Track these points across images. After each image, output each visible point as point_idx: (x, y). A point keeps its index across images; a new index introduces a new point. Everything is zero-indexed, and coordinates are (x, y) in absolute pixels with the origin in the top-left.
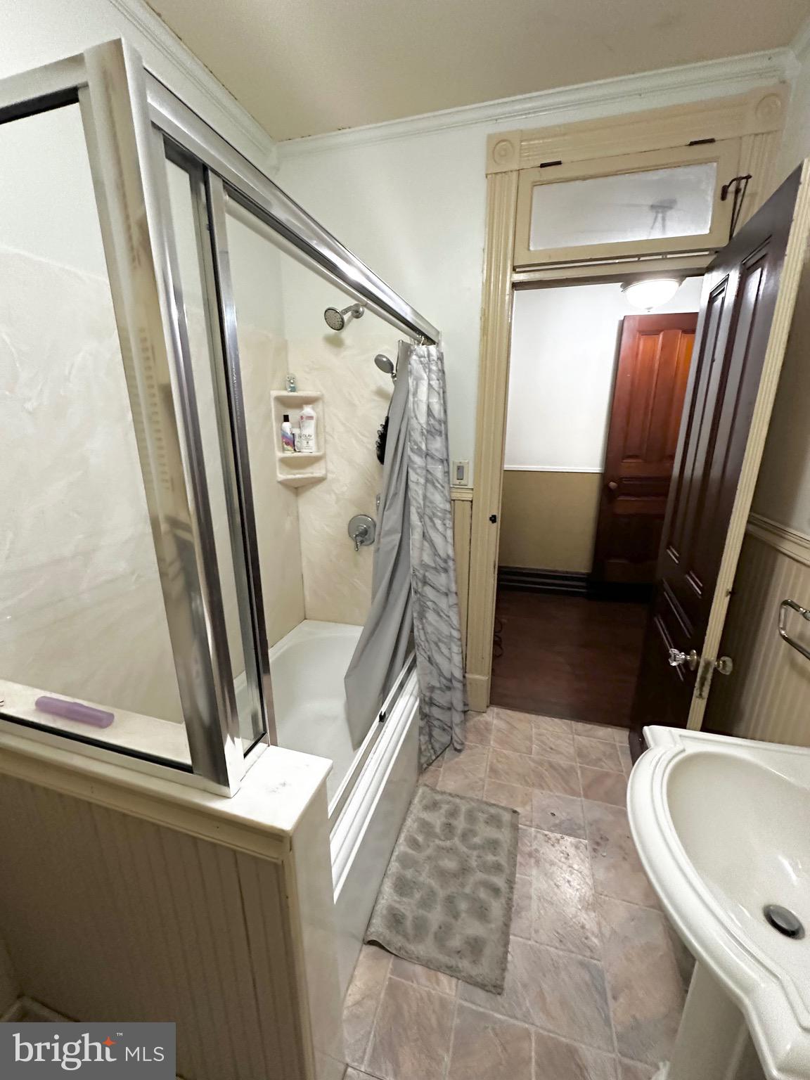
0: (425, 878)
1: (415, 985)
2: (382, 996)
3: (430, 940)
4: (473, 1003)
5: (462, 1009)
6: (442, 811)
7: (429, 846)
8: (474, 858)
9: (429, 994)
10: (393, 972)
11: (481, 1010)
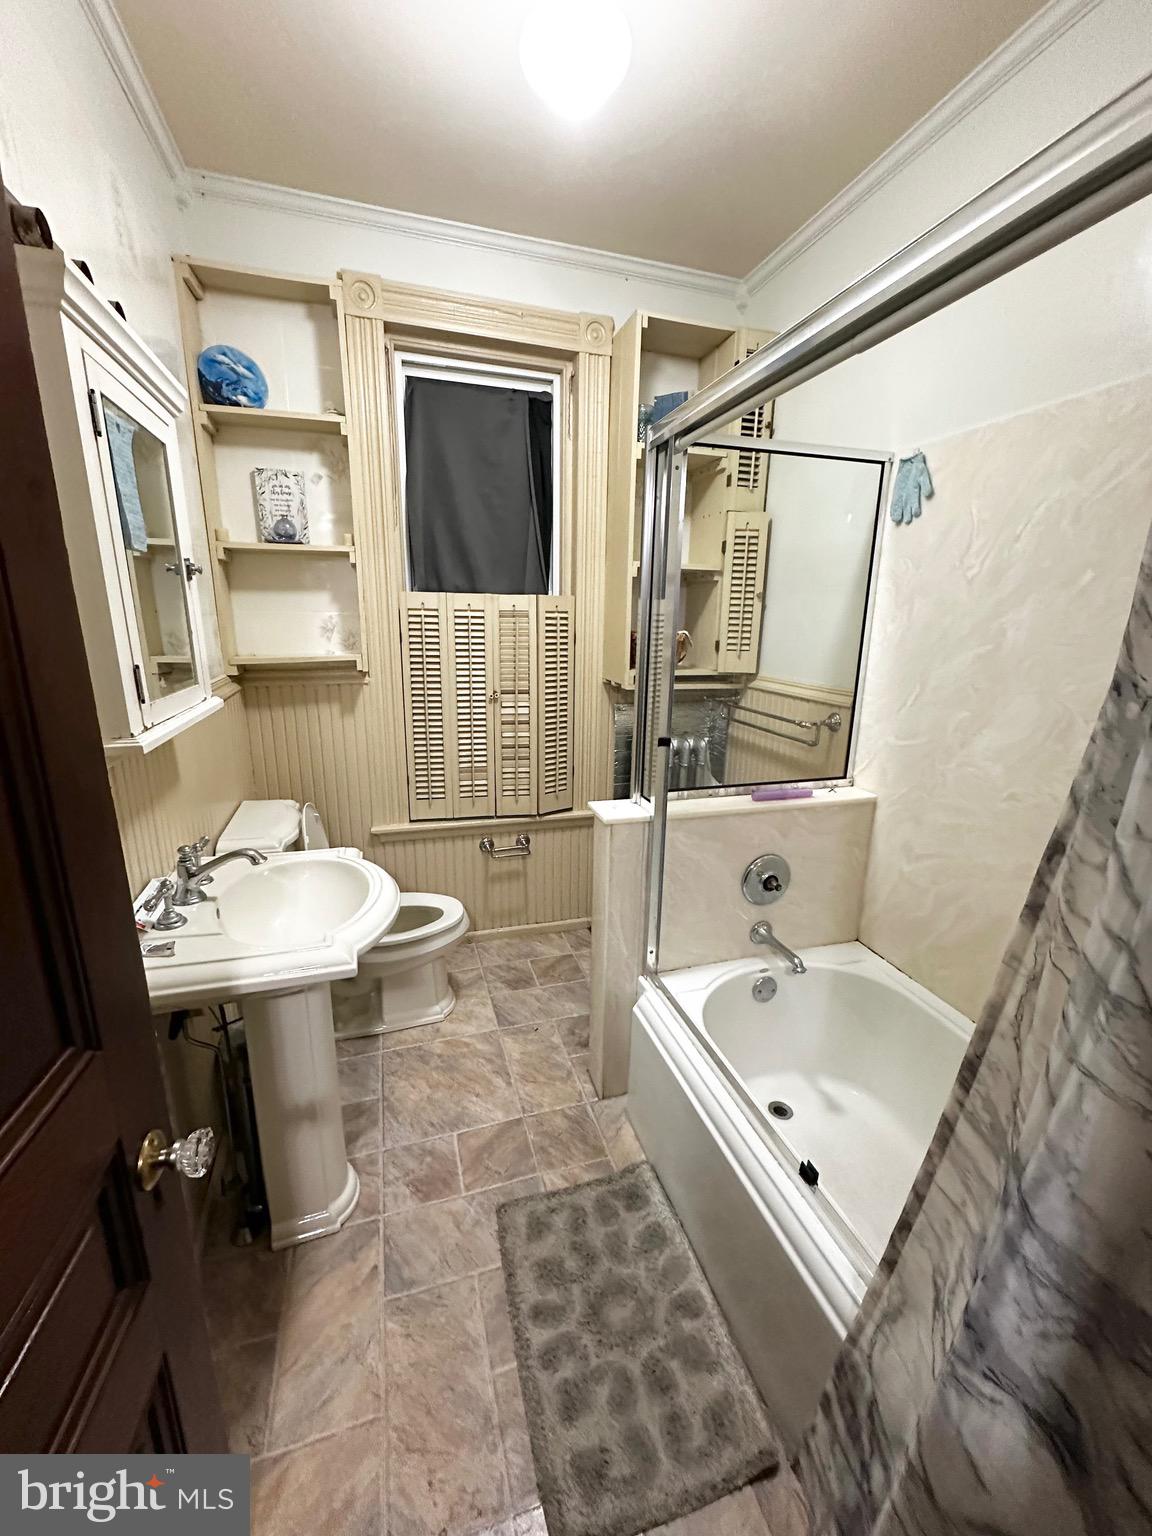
0: (638, 1271)
1: (582, 1164)
2: (605, 1144)
3: (589, 1206)
4: (521, 1181)
5: (533, 1170)
6: (696, 1422)
7: (667, 1322)
8: (592, 1350)
9: (566, 1165)
10: (608, 1162)
11: (515, 1180)
